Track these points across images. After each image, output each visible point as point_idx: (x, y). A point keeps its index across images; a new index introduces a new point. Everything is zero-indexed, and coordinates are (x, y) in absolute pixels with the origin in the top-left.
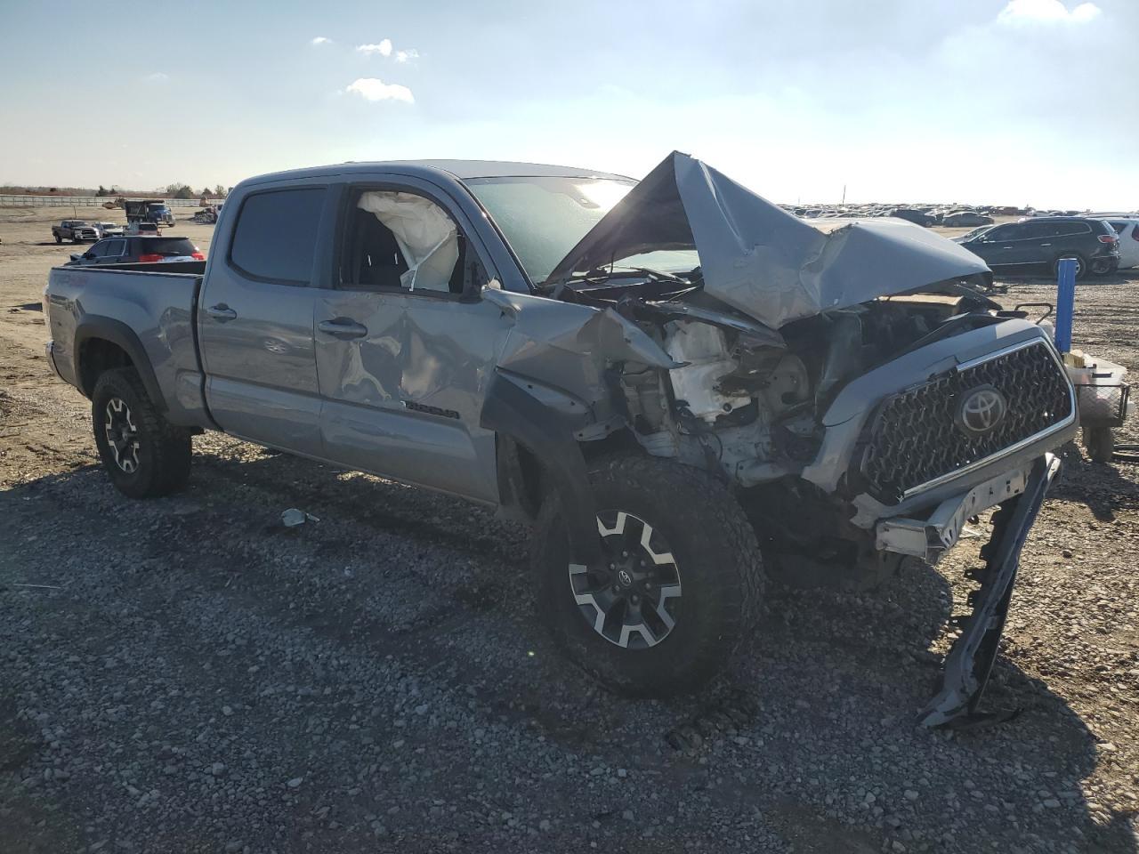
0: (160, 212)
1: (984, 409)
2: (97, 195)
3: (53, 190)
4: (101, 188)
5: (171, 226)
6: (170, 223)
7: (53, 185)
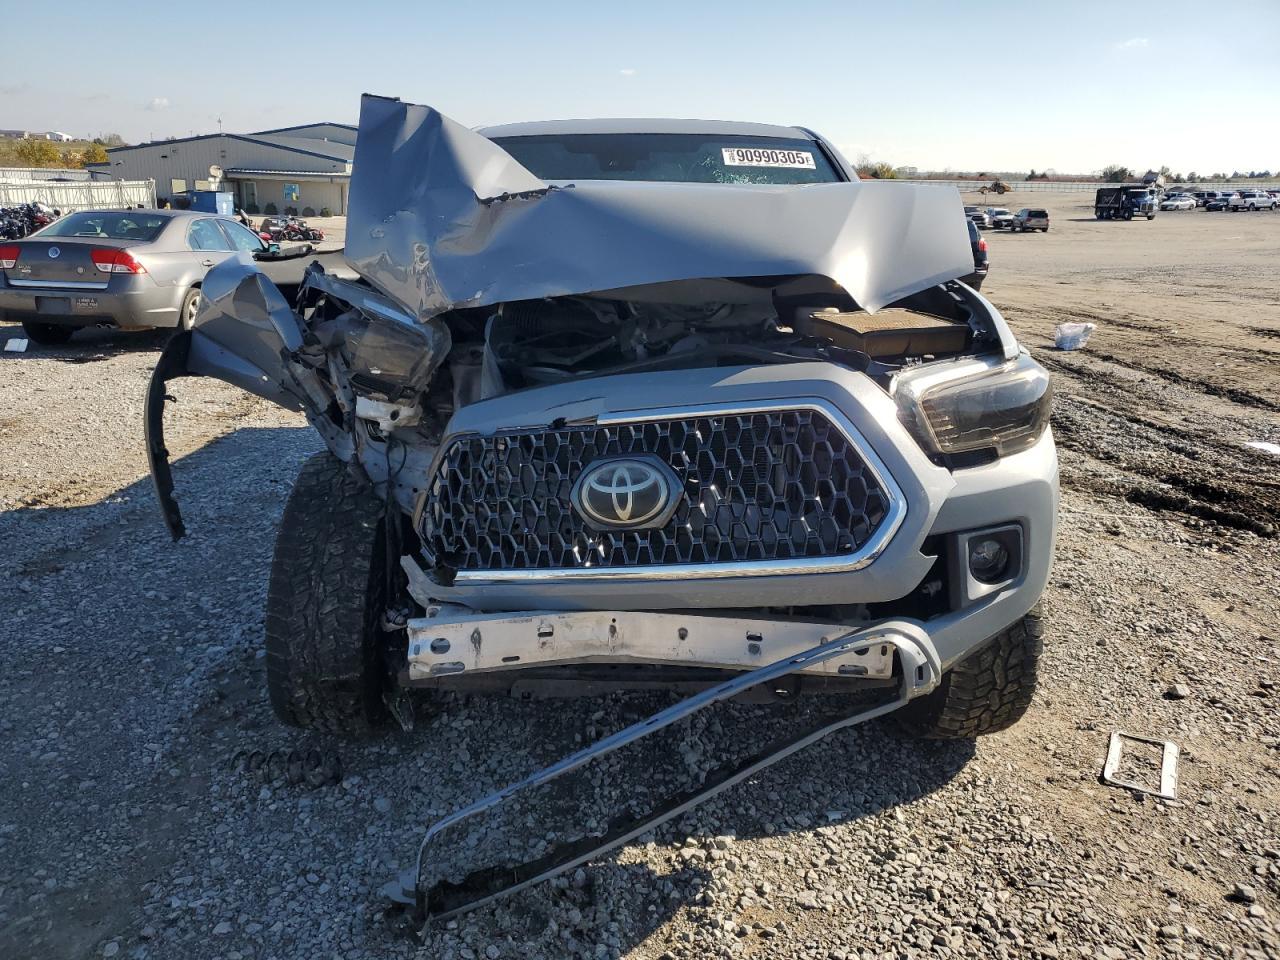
0: (1140, 200)
1: (622, 490)
2: (1027, 180)
3: (982, 175)
4: (1033, 172)
5: (1150, 218)
6: (1150, 214)
7: (982, 171)
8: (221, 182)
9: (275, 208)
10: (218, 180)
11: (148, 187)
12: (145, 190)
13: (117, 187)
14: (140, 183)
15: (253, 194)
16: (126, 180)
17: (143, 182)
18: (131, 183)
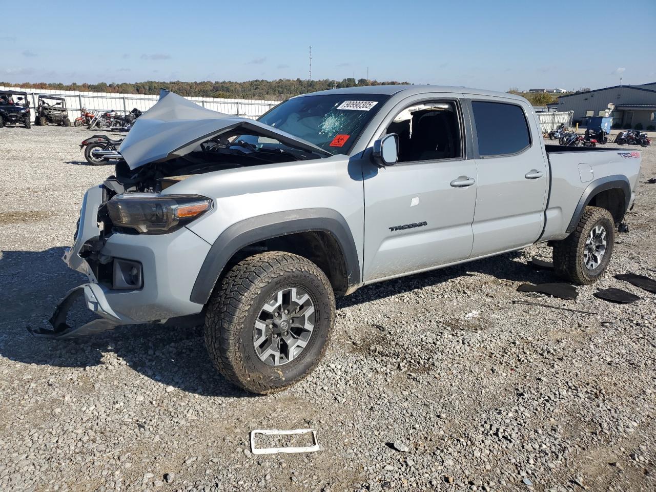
8: (612, 112)
9: (642, 126)
10: (611, 110)
11: (569, 115)
12: (567, 116)
13: (553, 115)
14: (566, 113)
15: (631, 118)
16: (558, 111)
17: (567, 113)
18: (561, 113)
